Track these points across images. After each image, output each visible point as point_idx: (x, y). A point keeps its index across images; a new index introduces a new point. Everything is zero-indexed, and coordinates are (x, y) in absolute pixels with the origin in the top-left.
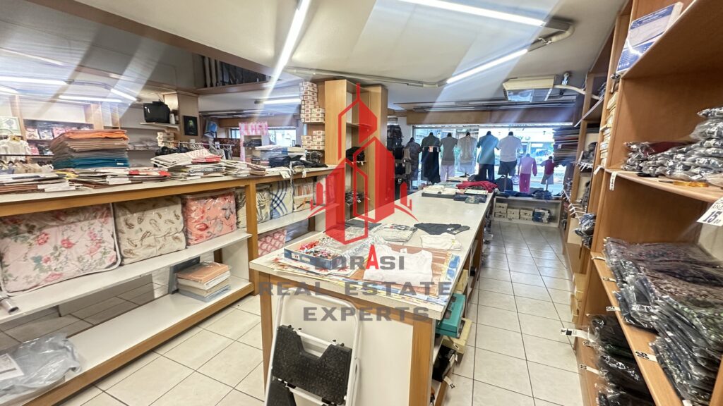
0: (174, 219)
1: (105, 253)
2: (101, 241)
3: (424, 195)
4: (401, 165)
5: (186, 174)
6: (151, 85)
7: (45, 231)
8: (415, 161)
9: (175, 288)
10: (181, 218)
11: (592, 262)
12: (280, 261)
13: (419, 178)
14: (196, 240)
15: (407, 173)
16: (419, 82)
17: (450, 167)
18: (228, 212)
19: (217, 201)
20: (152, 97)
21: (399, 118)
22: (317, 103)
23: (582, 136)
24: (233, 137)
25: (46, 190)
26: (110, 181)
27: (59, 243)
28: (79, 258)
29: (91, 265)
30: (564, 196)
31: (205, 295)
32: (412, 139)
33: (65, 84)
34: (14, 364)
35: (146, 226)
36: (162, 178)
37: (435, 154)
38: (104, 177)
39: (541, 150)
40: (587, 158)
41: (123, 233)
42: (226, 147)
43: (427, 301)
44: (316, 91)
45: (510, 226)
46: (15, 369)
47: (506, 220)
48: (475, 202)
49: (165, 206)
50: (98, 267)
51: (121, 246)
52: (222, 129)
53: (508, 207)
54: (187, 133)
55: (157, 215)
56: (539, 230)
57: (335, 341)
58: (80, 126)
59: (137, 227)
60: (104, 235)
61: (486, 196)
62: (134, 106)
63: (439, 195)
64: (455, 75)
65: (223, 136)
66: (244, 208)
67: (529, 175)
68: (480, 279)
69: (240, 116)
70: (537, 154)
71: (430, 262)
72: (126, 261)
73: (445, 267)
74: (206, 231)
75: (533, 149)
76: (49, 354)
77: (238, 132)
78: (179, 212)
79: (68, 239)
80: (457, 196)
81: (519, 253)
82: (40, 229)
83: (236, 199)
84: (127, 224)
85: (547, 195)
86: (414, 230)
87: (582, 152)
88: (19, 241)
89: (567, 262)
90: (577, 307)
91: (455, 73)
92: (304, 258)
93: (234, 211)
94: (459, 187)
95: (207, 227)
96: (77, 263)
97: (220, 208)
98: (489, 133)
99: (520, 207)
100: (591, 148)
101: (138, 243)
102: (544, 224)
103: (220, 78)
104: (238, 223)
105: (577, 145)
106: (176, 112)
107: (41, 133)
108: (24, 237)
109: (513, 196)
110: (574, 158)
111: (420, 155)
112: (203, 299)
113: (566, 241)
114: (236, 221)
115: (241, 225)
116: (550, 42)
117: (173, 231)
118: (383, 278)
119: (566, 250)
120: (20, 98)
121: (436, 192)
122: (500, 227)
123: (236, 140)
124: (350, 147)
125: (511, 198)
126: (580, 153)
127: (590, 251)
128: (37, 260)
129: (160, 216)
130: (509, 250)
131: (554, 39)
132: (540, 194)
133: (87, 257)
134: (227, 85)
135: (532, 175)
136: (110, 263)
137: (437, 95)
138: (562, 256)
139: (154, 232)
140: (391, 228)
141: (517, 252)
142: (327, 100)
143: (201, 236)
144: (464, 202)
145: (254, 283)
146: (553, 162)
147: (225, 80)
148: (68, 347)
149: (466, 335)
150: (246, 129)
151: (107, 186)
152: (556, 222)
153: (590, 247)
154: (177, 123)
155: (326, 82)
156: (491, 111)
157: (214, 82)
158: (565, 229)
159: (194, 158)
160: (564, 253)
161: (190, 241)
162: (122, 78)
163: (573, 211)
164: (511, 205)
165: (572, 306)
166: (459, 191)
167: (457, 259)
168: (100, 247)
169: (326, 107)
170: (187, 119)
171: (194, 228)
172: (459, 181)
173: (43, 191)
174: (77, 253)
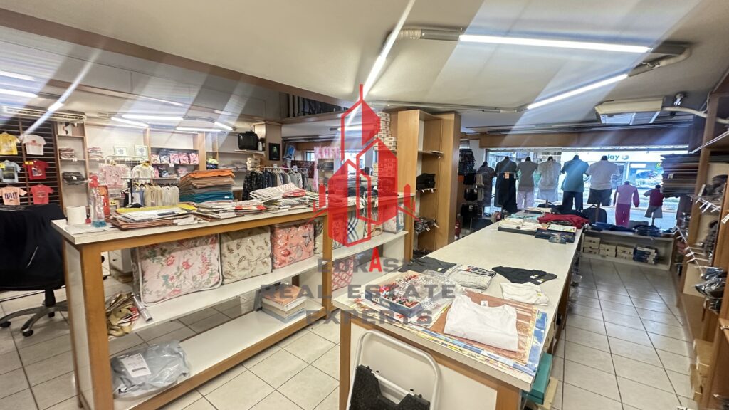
0: (264, 245)
1: (211, 274)
2: (209, 264)
3: (500, 229)
4: (472, 191)
5: (277, 207)
6: (244, 117)
7: (173, 254)
8: (488, 187)
9: (259, 306)
10: (270, 245)
11: (722, 333)
12: (361, 302)
13: (492, 204)
14: (280, 265)
15: (479, 199)
16: (496, 108)
17: (528, 194)
18: (308, 239)
19: (299, 229)
20: (244, 127)
21: (471, 141)
22: (389, 132)
23: (703, 164)
24: (308, 160)
25: (179, 224)
26: (222, 215)
27: (181, 265)
28: (193, 278)
29: (201, 283)
30: (678, 234)
31: (285, 316)
32: (485, 163)
33: (182, 119)
34: (145, 365)
35: (243, 252)
36: (259, 212)
37: (512, 180)
38: (218, 212)
39: (643, 171)
40: (710, 194)
41: (225, 257)
42: (303, 171)
43: (514, 367)
44: (389, 120)
45: (603, 264)
46: (145, 368)
47: (598, 257)
48: (562, 242)
49: (259, 233)
50: (206, 286)
51: (223, 268)
52: (300, 152)
53: (601, 243)
54: (270, 159)
55: (251, 242)
56: (643, 273)
57: (412, 390)
58: (189, 152)
59: (236, 252)
60: (212, 259)
61: (574, 234)
62: (231, 134)
63: (518, 231)
64: (537, 101)
65: (299, 158)
66: (322, 235)
67: (629, 206)
68: (567, 327)
69: (315, 140)
70: (638, 176)
71: (514, 319)
72: (226, 281)
73: (532, 327)
74: (289, 257)
75: (633, 171)
76: (167, 357)
77: (313, 155)
78: (268, 240)
79: (187, 262)
80: (539, 233)
81: (617, 300)
82: (170, 253)
83: (315, 227)
84: (228, 249)
85: (653, 231)
86: (492, 275)
87: (704, 186)
88: (155, 262)
89: (683, 317)
90: (700, 383)
91: (537, 99)
92: (383, 302)
93: (313, 238)
94: (541, 221)
95: (290, 253)
96: (192, 282)
97: (301, 236)
98: (576, 158)
99: (617, 243)
100: (717, 182)
101: (236, 267)
102: (650, 265)
103: (301, 109)
104: (315, 249)
105: (695, 175)
106: (263, 140)
107: (162, 158)
108: (159, 259)
109: (607, 229)
110: (692, 191)
111: (495, 179)
112: (283, 320)
113: (682, 291)
114: (313, 247)
115: (317, 251)
116: (657, 66)
117: (263, 256)
118: (465, 334)
119: (682, 302)
120: (150, 130)
121: (514, 227)
122: (590, 264)
123: (311, 162)
124: (420, 174)
125: (604, 232)
126: (701, 187)
127: (717, 317)
128: (165, 277)
129: (253, 243)
130: (602, 294)
131: (663, 63)
132: (643, 228)
133: (199, 277)
134: (307, 115)
135: (633, 206)
136: (214, 283)
137: (517, 118)
138: (676, 309)
139: (248, 256)
140: (468, 271)
141: (612, 298)
142: (399, 129)
143: (284, 262)
144: (547, 241)
145: (326, 307)
146: (661, 192)
147: (306, 110)
148: (181, 353)
149: (552, 396)
150: (321, 153)
151: (219, 219)
152: (668, 264)
153: (719, 312)
154: (264, 149)
155: (399, 113)
156: (580, 133)
157: (296, 112)
158: (680, 274)
159: (283, 192)
160: (679, 305)
161: (275, 265)
162: (223, 113)
163: (691, 257)
164: (605, 240)
165: (693, 379)
166: (540, 226)
167: (544, 316)
168: (208, 269)
169: (399, 135)
170: (271, 146)
171: (279, 253)
172: (540, 213)
173: (176, 224)
174: (192, 273)
